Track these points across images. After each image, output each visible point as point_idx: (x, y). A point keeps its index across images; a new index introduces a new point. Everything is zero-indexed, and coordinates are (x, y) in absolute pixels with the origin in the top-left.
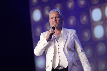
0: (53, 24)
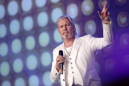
0: (64, 34)
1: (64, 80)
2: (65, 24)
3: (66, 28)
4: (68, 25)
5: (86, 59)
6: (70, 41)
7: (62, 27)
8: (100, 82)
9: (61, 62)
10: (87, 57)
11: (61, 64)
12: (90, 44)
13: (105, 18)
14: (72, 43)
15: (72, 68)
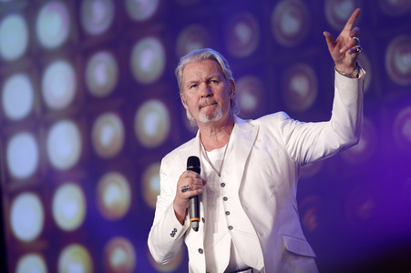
1: (200, 251)
2: (204, 75)
3: (210, 91)
4: (215, 81)
5: (272, 187)
6: (220, 131)
7: (195, 86)
8: (312, 262)
9: (195, 192)
10: (277, 179)
11: (193, 200)
12: (285, 141)
13: (344, 56)
14: (226, 136)
15: (227, 213)
